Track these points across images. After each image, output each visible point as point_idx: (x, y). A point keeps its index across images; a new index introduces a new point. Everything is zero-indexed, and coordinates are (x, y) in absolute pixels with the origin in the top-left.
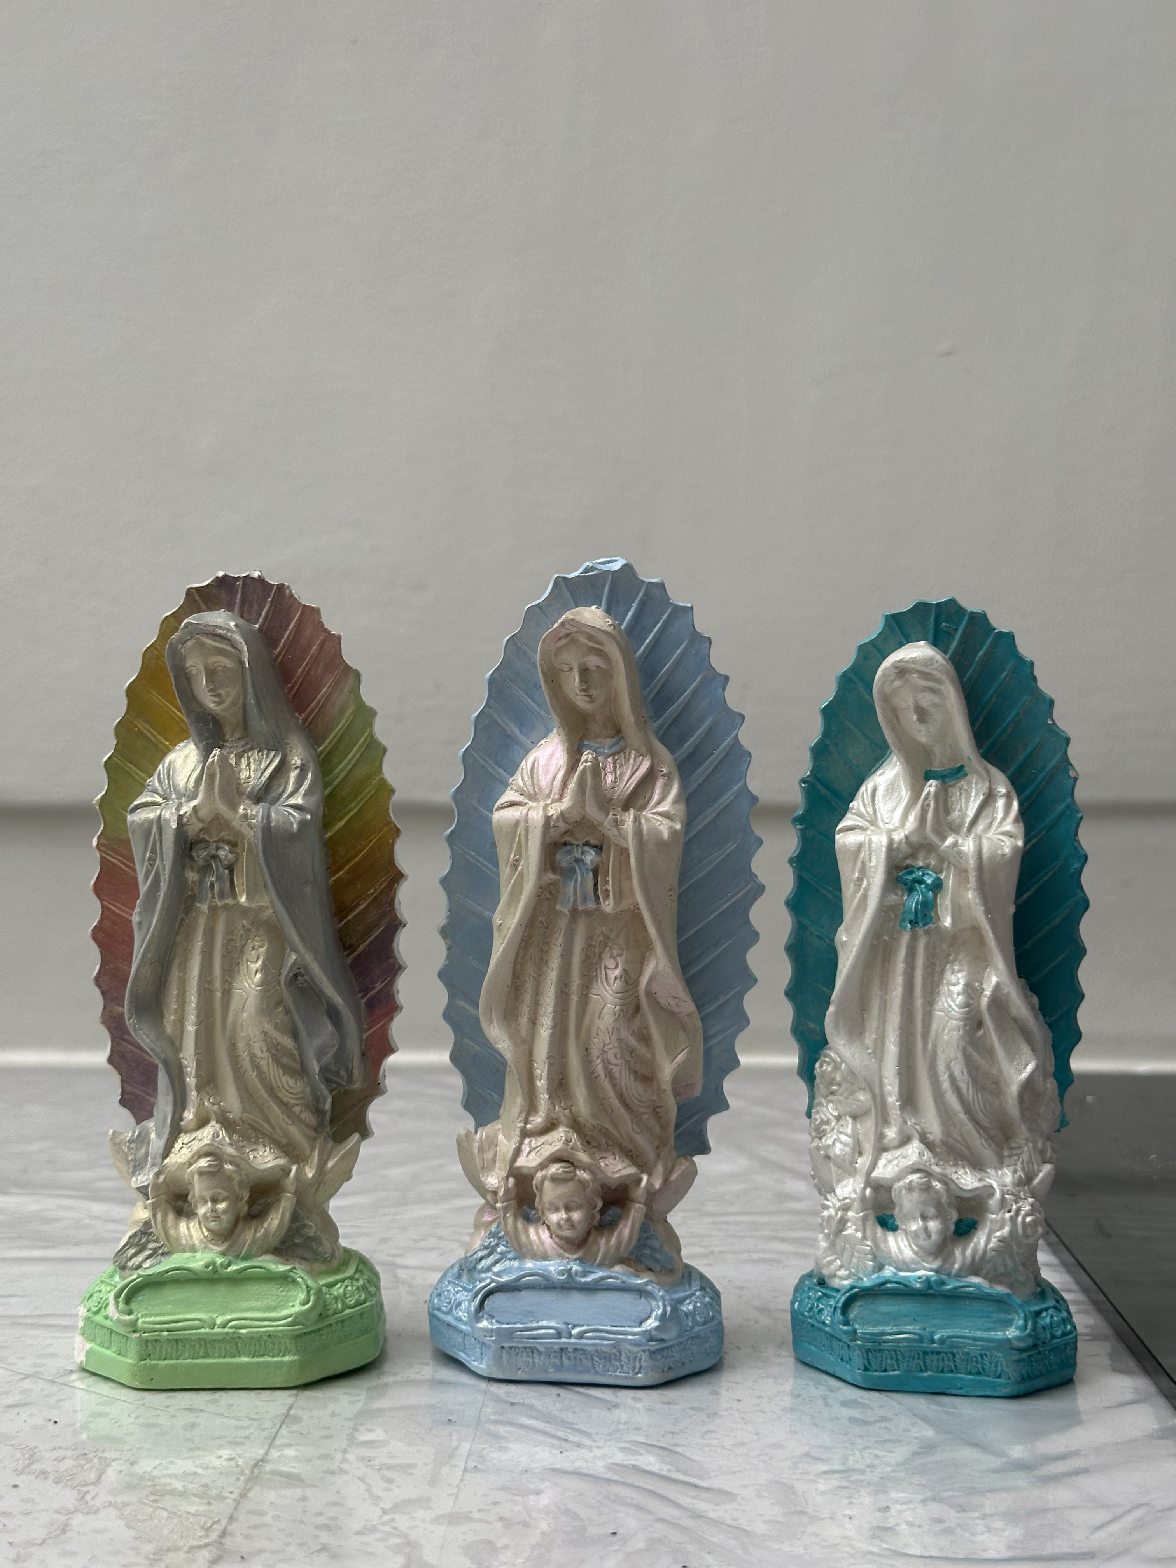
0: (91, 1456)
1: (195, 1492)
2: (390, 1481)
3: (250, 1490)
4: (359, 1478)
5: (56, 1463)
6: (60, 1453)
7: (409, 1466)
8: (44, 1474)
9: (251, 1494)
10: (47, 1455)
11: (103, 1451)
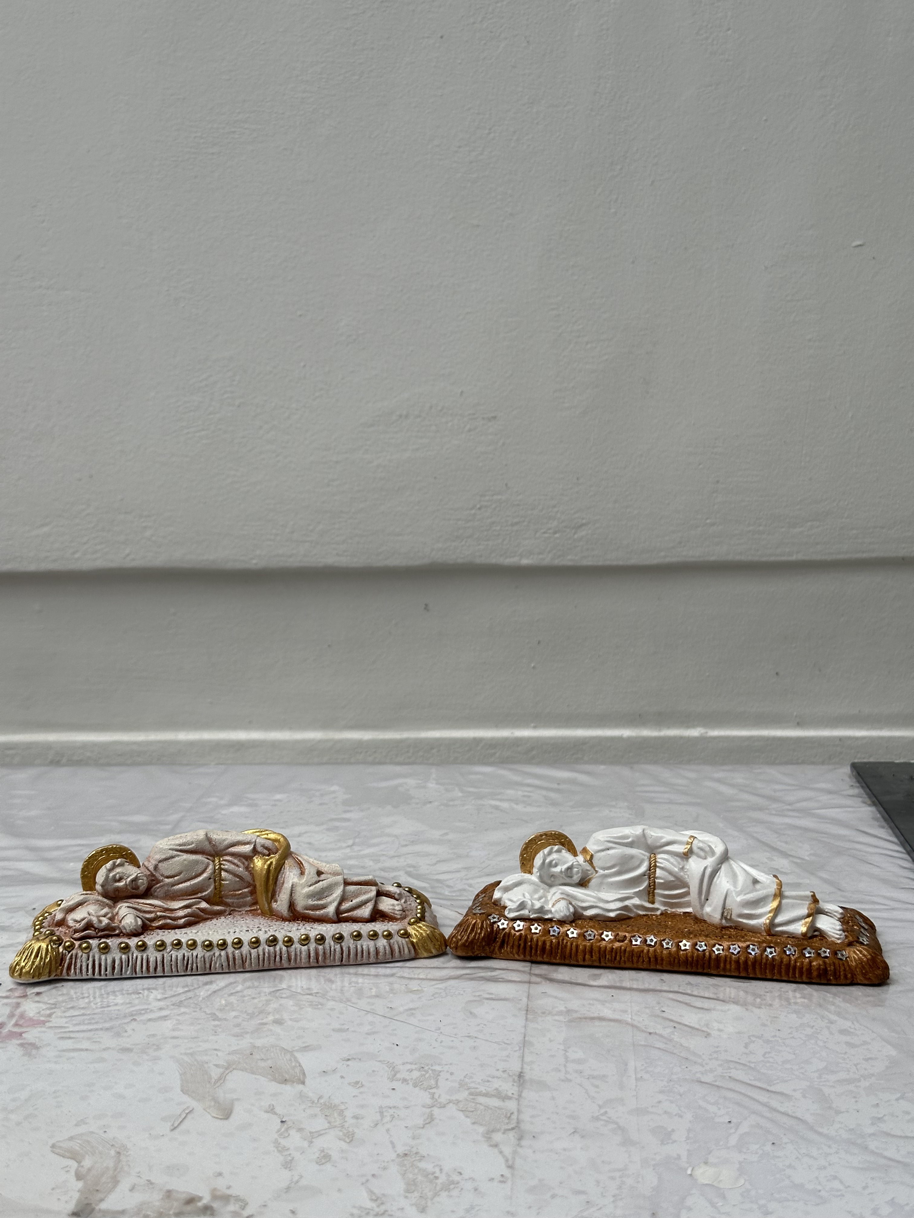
0: (426, 1068)
1: (493, 1093)
2: (597, 1087)
3: (522, 1092)
4: (578, 1084)
5: (408, 1073)
6: (409, 1067)
7: (604, 1076)
8: (405, 1080)
9: (524, 1095)
10: (401, 1067)
11: (432, 1066)
